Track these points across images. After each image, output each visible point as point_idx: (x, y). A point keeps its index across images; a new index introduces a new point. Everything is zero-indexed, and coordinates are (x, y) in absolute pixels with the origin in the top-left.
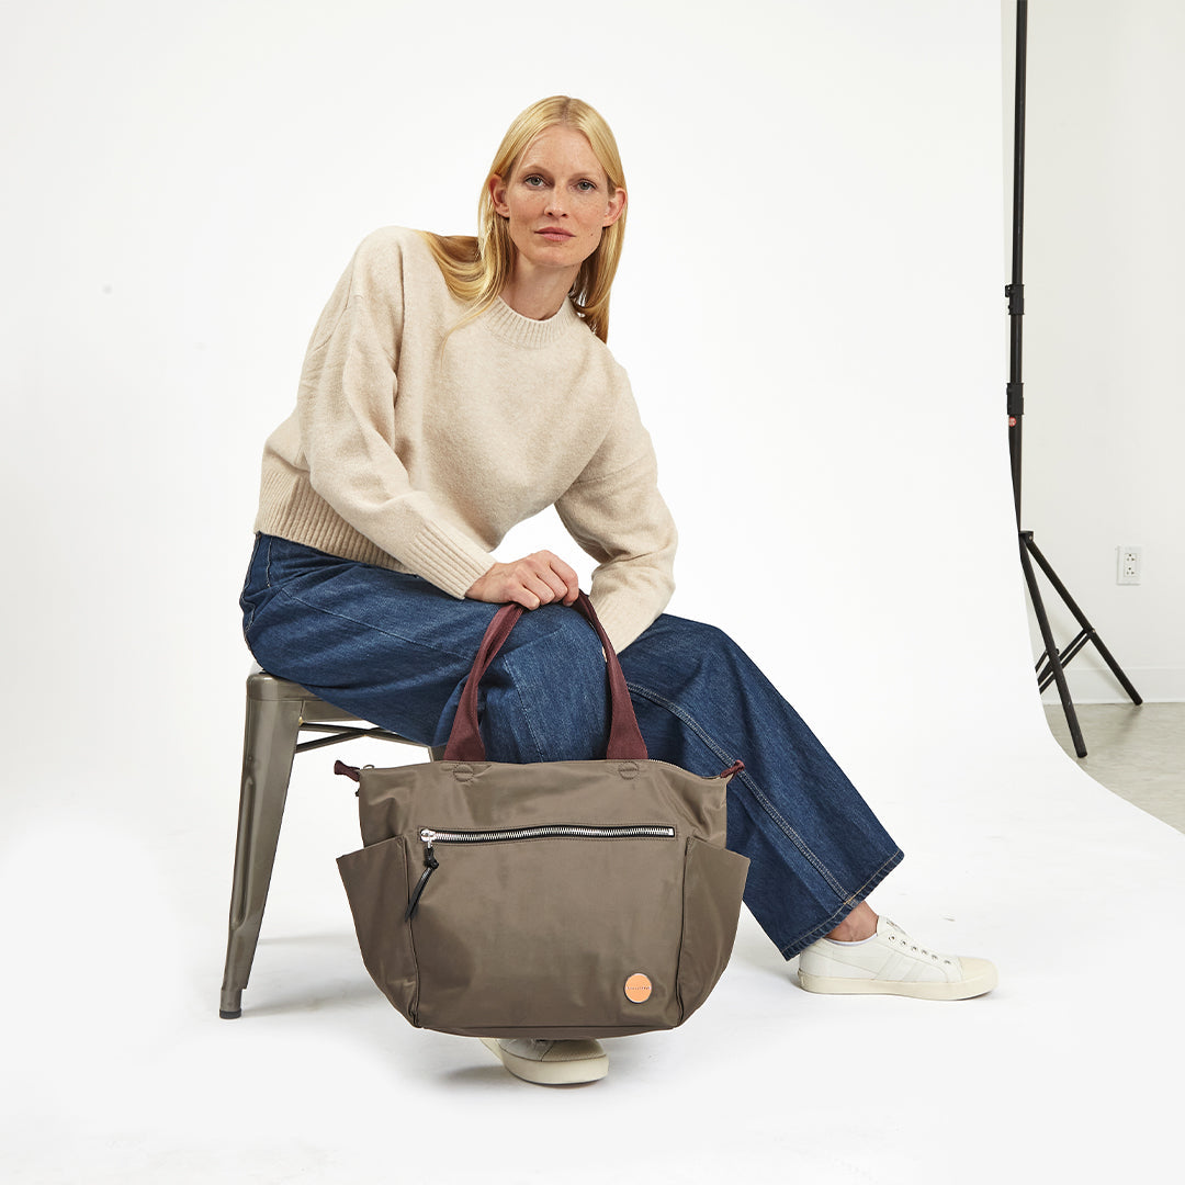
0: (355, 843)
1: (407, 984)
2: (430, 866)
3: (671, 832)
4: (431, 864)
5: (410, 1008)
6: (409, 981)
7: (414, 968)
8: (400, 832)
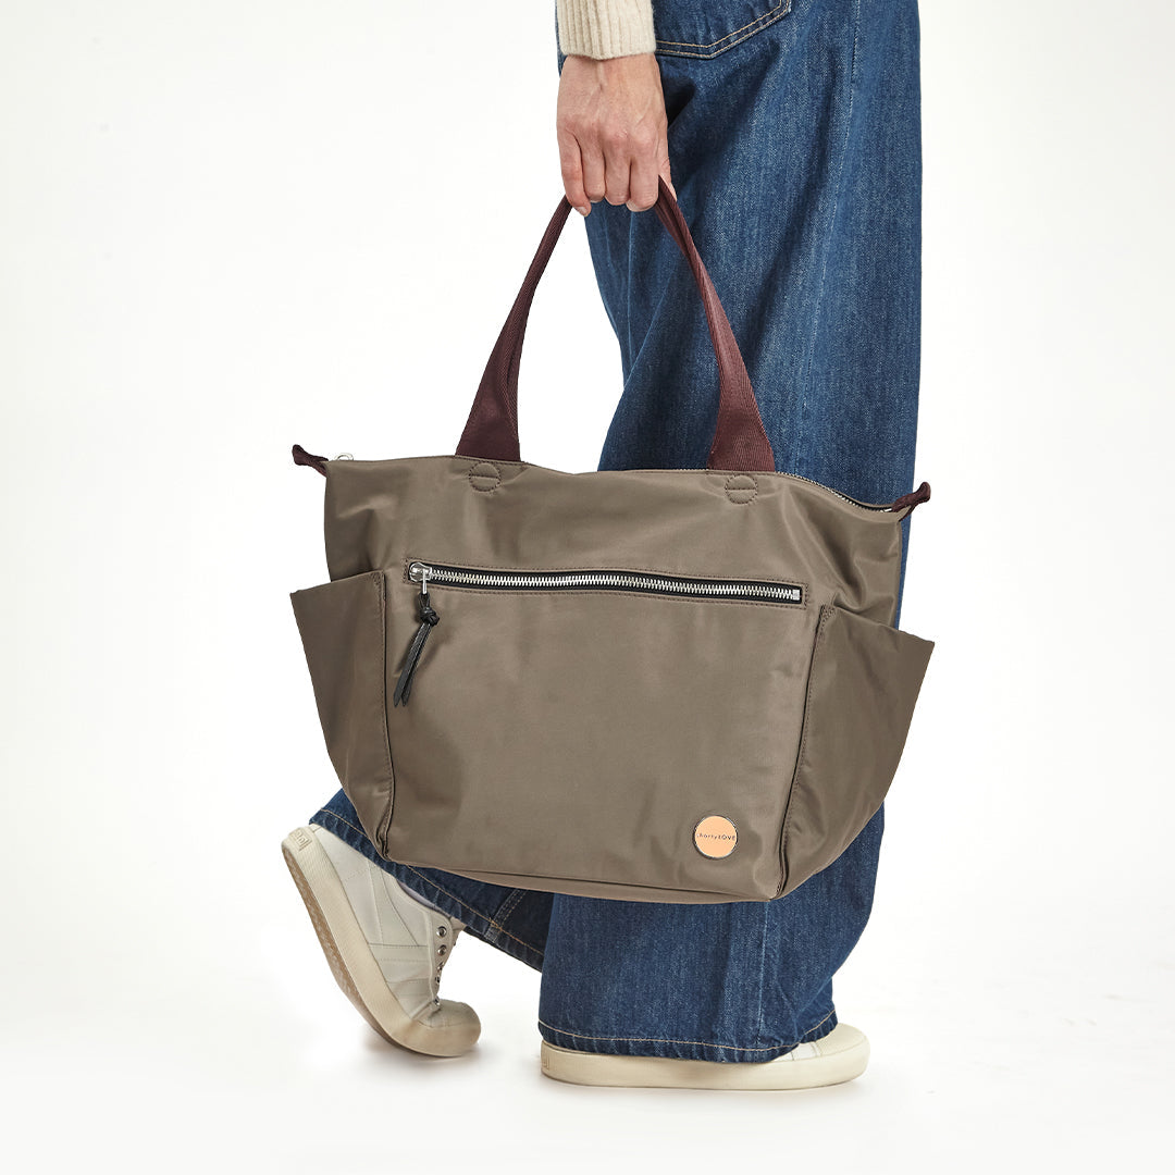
0: (317, 574)
1: (376, 793)
2: (427, 621)
3: (795, 595)
4: (426, 617)
5: (378, 830)
6: (381, 790)
7: (388, 773)
8: (378, 566)
